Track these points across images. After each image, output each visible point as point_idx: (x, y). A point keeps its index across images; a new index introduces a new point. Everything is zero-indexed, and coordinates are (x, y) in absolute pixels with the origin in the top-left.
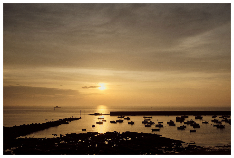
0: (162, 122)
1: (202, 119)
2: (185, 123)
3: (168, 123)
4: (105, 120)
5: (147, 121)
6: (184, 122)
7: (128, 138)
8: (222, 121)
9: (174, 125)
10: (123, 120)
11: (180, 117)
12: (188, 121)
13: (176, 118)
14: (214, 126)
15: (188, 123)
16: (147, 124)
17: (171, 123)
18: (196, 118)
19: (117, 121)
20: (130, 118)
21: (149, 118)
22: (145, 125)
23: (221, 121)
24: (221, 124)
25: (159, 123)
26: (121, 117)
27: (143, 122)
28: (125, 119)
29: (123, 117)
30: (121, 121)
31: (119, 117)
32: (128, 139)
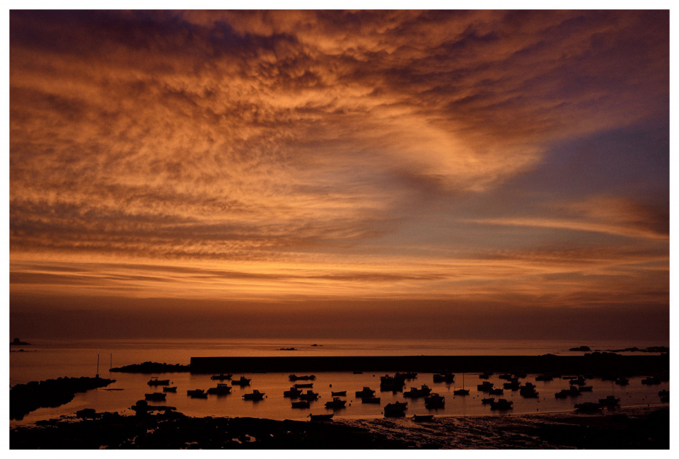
0: (343, 394)
1: (453, 382)
2: (406, 395)
3: (358, 395)
4: (171, 386)
5: (299, 389)
6: (404, 391)
7: (247, 436)
8: (506, 386)
9: (377, 401)
10: (230, 388)
11: (392, 375)
12: (414, 390)
13: (382, 379)
14: (485, 402)
15: (414, 395)
16: (301, 399)
17: (366, 396)
18: (437, 380)
19: (212, 391)
20: (249, 381)
21: (306, 378)
22: (293, 404)
23: (501, 388)
24: (501, 398)
25: (334, 394)
26: (222, 378)
27: (287, 394)
28: (234, 383)
29: (228, 378)
30: (222, 392)
31: (214, 378)
32: (249, 439)
